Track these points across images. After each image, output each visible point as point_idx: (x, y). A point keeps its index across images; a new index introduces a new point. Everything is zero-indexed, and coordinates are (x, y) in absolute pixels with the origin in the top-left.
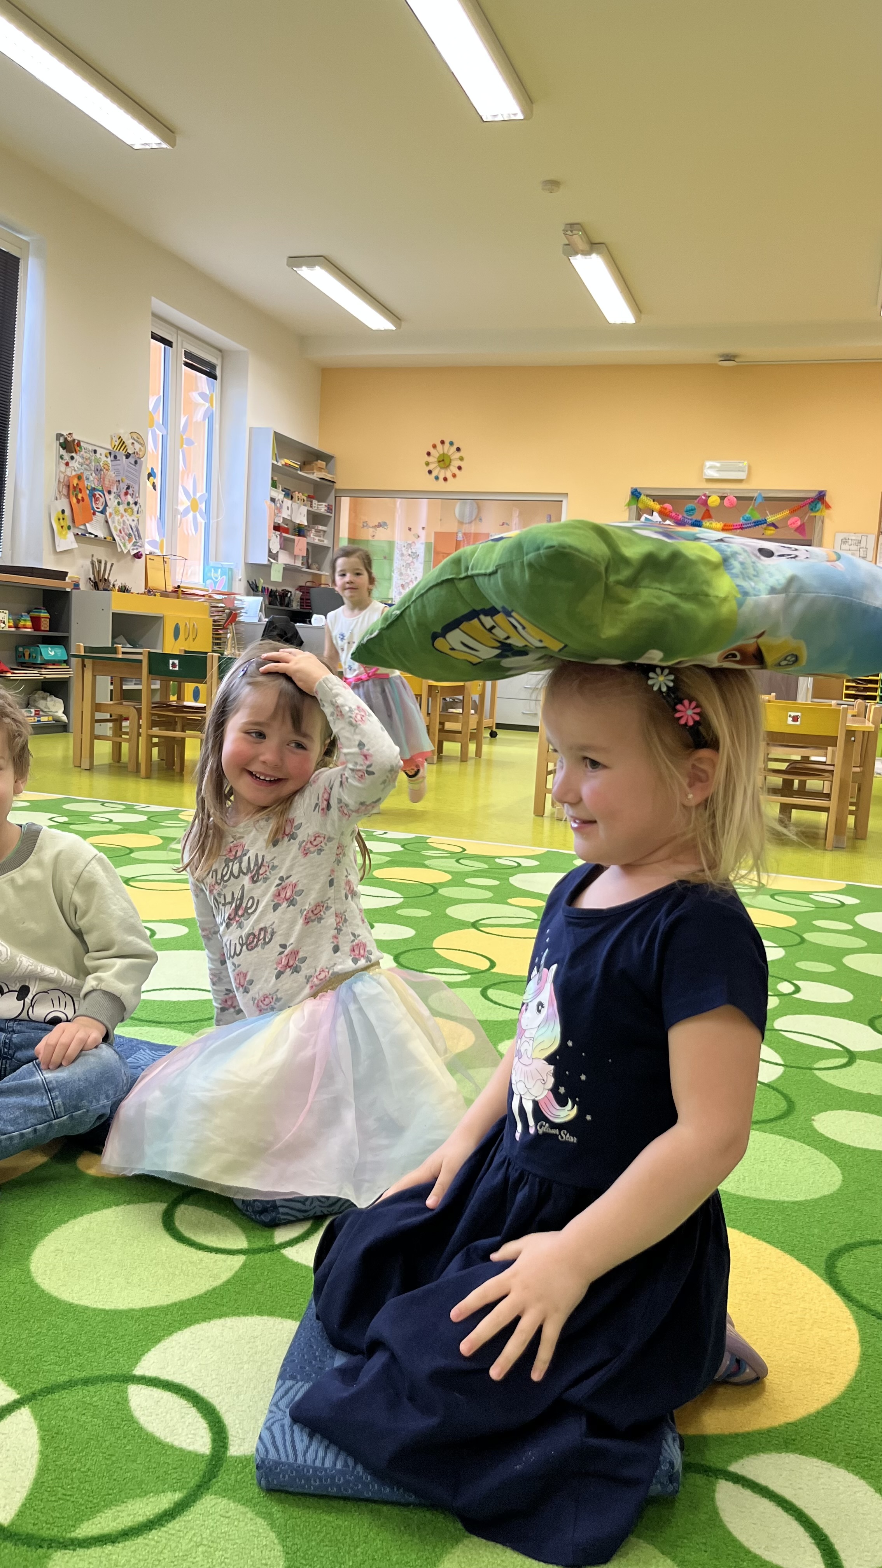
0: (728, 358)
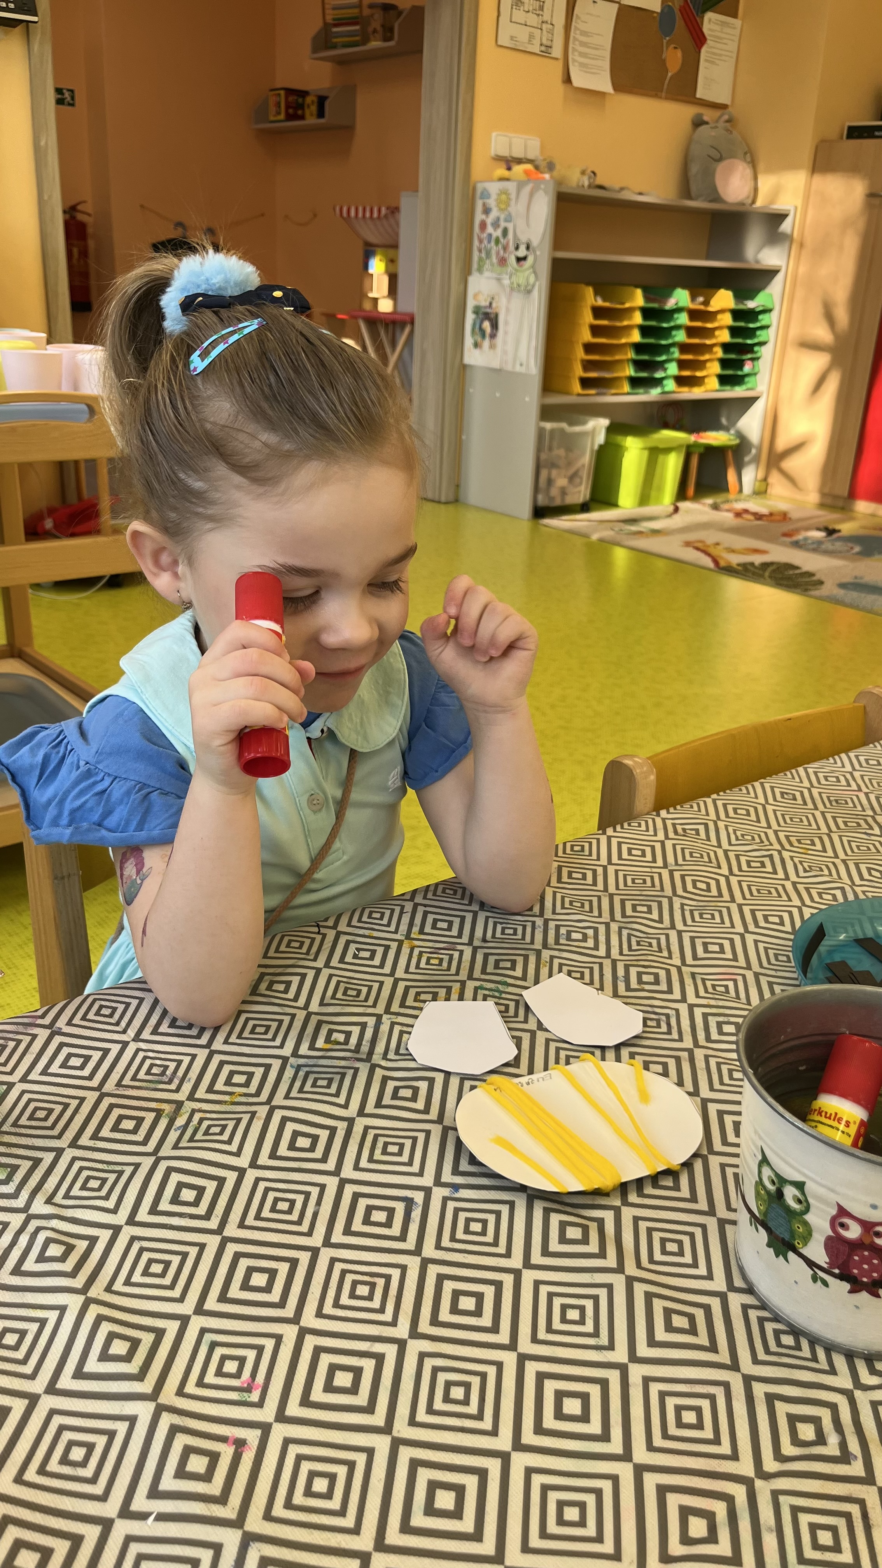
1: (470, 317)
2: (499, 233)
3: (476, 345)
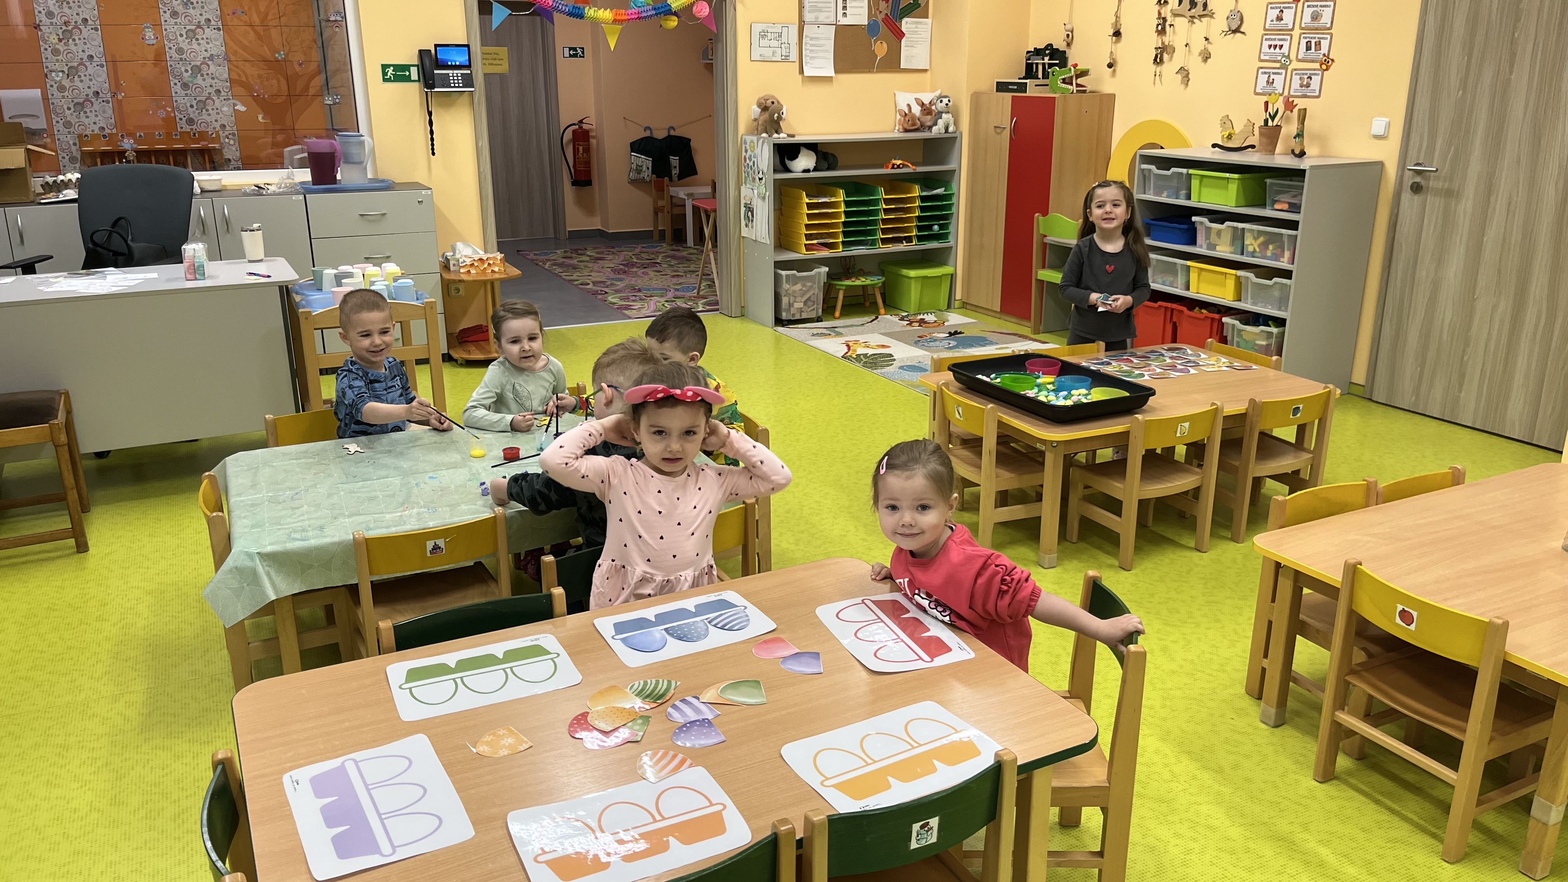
1: (743, 209)
2: (751, 164)
3: (747, 226)
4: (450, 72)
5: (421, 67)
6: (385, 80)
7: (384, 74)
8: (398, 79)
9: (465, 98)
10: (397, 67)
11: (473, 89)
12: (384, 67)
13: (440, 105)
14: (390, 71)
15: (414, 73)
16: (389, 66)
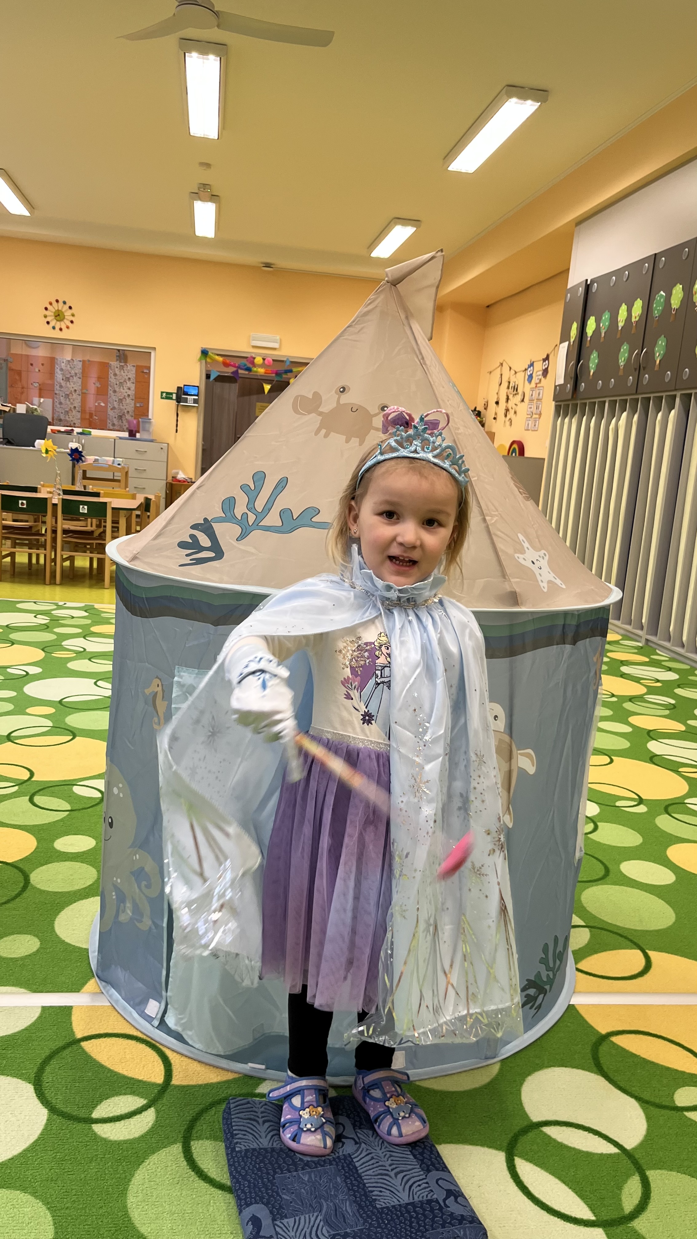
0: (268, 265)
4: (189, 397)
5: (177, 394)
6: (162, 398)
7: (162, 395)
8: (167, 398)
9: (195, 410)
10: (167, 393)
11: (197, 405)
12: (162, 393)
13: (183, 411)
14: (164, 395)
15: (174, 396)
16: (164, 392)
